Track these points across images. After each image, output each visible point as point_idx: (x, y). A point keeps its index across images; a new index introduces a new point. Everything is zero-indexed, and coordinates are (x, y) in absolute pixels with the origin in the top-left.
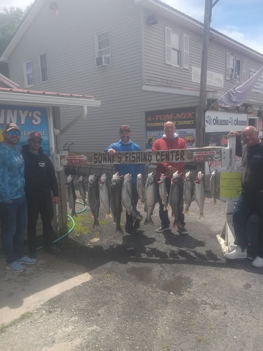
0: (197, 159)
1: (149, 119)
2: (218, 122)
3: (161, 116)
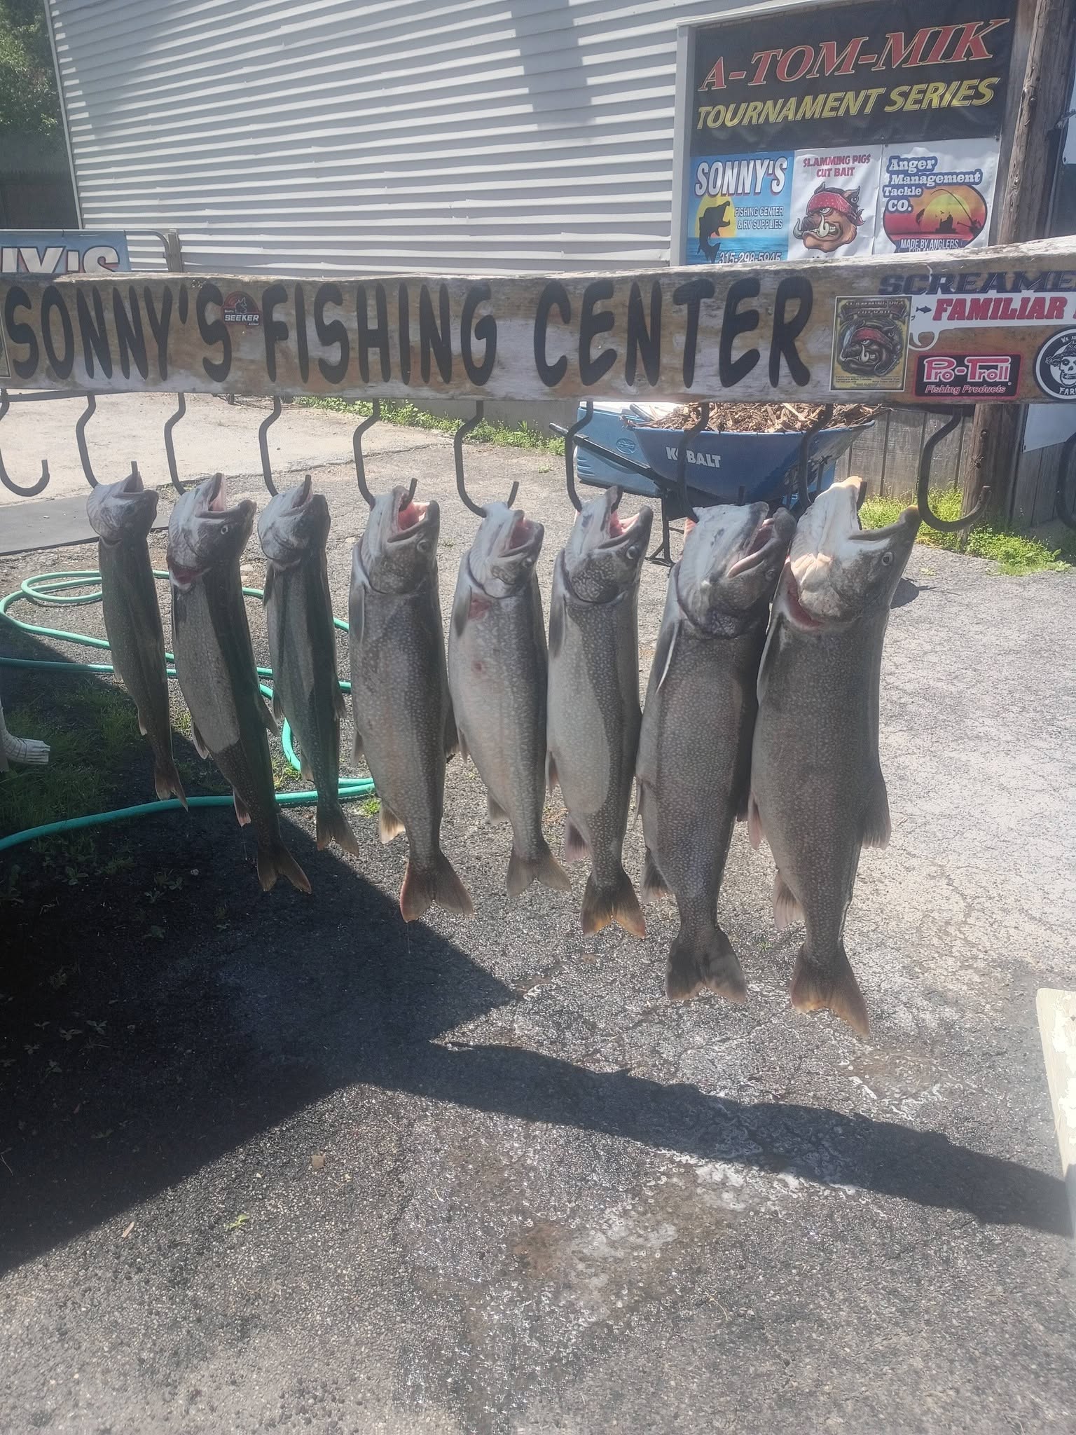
1: (716, 78)
3: (785, 58)
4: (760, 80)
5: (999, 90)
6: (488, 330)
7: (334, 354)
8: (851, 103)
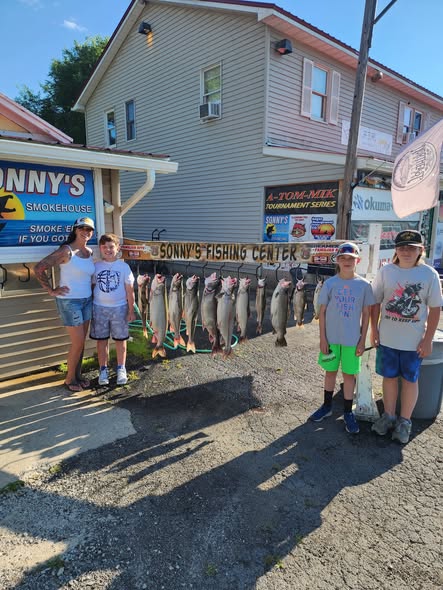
0: (316, 259)
2: (372, 205)
3: (287, 195)
4: (281, 199)
5: (336, 204)
6: (245, 251)
7: (218, 255)
8: (303, 205)
